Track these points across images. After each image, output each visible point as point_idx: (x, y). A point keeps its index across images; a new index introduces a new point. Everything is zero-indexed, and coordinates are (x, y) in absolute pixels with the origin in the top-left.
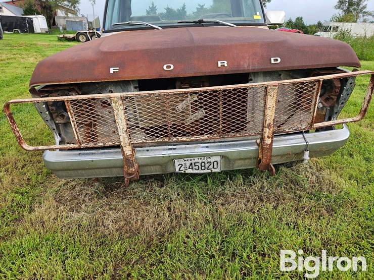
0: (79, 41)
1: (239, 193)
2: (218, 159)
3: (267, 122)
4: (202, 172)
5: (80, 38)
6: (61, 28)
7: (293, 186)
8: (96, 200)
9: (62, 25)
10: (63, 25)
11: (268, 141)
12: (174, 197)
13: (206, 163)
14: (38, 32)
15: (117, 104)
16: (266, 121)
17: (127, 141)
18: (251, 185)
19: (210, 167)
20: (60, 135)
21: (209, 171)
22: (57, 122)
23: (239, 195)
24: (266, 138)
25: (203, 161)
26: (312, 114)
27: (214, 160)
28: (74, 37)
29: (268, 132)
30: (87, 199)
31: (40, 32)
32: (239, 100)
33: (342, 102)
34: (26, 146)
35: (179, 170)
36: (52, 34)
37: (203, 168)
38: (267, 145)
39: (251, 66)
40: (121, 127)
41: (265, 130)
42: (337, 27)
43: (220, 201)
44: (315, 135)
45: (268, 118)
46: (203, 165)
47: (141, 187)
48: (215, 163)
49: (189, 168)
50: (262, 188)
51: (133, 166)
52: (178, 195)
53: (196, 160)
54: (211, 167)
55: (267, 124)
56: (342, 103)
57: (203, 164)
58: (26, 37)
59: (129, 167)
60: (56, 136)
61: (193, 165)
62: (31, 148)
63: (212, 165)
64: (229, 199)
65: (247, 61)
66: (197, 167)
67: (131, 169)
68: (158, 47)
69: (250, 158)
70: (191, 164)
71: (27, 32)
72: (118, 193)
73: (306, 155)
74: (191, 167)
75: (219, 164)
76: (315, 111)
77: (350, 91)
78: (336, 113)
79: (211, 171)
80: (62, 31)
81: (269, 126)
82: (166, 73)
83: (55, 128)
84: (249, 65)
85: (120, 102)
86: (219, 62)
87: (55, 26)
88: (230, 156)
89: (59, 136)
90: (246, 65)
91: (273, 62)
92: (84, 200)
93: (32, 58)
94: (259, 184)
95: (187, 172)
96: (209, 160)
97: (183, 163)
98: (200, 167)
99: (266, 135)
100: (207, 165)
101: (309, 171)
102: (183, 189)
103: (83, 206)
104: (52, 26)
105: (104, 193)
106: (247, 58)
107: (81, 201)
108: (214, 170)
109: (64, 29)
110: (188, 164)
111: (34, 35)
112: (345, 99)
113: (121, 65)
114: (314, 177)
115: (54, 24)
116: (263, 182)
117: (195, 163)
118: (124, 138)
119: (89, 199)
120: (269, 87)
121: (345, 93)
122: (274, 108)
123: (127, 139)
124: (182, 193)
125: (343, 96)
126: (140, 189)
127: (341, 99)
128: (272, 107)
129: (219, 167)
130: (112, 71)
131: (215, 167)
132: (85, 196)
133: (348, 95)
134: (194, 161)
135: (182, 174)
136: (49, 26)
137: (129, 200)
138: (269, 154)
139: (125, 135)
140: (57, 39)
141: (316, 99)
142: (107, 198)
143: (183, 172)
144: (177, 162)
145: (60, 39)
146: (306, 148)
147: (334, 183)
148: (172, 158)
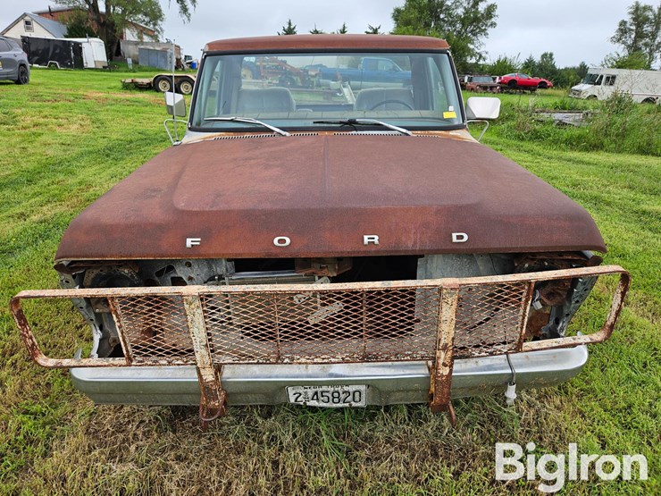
0: (158, 90)
1: (400, 438)
2: (363, 388)
3: (442, 342)
4: (334, 405)
5: (161, 86)
6: (130, 61)
7: (493, 428)
8: (155, 435)
9: (131, 54)
10: (134, 56)
11: (445, 371)
12: (287, 439)
13: (341, 393)
14: (89, 66)
15: (193, 306)
16: (440, 340)
17: (207, 360)
18: (420, 424)
19: (348, 399)
20: (101, 328)
21: (347, 405)
22: (97, 310)
23: (399, 441)
24: (441, 366)
25: (336, 389)
26: (519, 330)
27: (354, 389)
28: (149, 84)
29: (443, 357)
30: (140, 433)
31: (93, 66)
32: (395, 306)
33: (576, 299)
34: (42, 360)
35: (296, 401)
36: (113, 71)
37: (336, 400)
38: (442, 376)
39: (418, 245)
40: (198, 340)
41: (438, 354)
42: (614, 77)
43: (365, 453)
44: (527, 357)
45: (444, 336)
46: (335, 397)
47: (233, 414)
48: (357, 394)
49: (313, 399)
50: (439, 429)
51: (216, 398)
52: (294, 436)
53: (324, 388)
54: (350, 398)
55: (441, 345)
56: (577, 302)
57: (336, 395)
58: (69, 76)
59: (209, 399)
60: (94, 331)
61: (319, 395)
62: (51, 362)
63: (351, 396)
64: (381, 448)
65: (412, 236)
66: (326, 399)
67: (212, 403)
68: (267, 206)
69: (416, 390)
70: (316, 393)
71: (71, 66)
72: (193, 424)
73: (511, 393)
74: (315, 398)
75: (363, 395)
76: (525, 327)
77: (590, 286)
78: (568, 315)
79: (350, 405)
80: (131, 67)
81: (445, 348)
82: (278, 251)
83: (93, 318)
84: (415, 243)
85: (198, 303)
86: (366, 237)
87: (120, 57)
88: (381, 387)
89: (99, 331)
90: (409, 244)
91: (455, 240)
92: (135, 434)
93: (76, 126)
94: (433, 422)
95: (308, 404)
96: (346, 388)
97: (301, 391)
98: (331, 398)
99: (441, 361)
100: (342, 396)
101: (525, 399)
102: (303, 425)
103: (133, 448)
104: (114, 57)
105: (170, 421)
106: (413, 231)
107: (130, 437)
108: (354, 404)
109: (135, 62)
110: (310, 392)
111: (82, 72)
112: (581, 296)
113: (205, 235)
114: (532, 412)
115: (118, 52)
116: (442, 419)
117: (322, 392)
118: (202, 356)
119: (144, 433)
120: (445, 291)
121: (581, 288)
122: (454, 322)
123: (207, 357)
124: (301, 433)
125: (577, 292)
126: (231, 418)
127: (574, 296)
128: (449, 320)
129: (363, 399)
130: (189, 242)
131: (357, 399)
132: (138, 427)
133: (586, 290)
134: (321, 389)
135: (299, 406)
136: (109, 56)
137: (210, 439)
138: (446, 390)
139: (204, 352)
140: (120, 85)
141: (525, 308)
142: (174, 432)
143: (302, 403)
144: (291, 391)
145: (126, 87)
146: (510, 379)
147: (563, 428)
148: (283, 385)
